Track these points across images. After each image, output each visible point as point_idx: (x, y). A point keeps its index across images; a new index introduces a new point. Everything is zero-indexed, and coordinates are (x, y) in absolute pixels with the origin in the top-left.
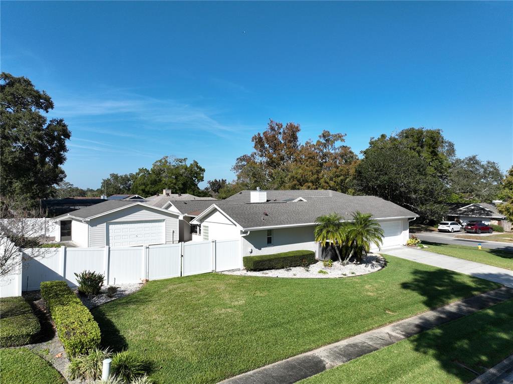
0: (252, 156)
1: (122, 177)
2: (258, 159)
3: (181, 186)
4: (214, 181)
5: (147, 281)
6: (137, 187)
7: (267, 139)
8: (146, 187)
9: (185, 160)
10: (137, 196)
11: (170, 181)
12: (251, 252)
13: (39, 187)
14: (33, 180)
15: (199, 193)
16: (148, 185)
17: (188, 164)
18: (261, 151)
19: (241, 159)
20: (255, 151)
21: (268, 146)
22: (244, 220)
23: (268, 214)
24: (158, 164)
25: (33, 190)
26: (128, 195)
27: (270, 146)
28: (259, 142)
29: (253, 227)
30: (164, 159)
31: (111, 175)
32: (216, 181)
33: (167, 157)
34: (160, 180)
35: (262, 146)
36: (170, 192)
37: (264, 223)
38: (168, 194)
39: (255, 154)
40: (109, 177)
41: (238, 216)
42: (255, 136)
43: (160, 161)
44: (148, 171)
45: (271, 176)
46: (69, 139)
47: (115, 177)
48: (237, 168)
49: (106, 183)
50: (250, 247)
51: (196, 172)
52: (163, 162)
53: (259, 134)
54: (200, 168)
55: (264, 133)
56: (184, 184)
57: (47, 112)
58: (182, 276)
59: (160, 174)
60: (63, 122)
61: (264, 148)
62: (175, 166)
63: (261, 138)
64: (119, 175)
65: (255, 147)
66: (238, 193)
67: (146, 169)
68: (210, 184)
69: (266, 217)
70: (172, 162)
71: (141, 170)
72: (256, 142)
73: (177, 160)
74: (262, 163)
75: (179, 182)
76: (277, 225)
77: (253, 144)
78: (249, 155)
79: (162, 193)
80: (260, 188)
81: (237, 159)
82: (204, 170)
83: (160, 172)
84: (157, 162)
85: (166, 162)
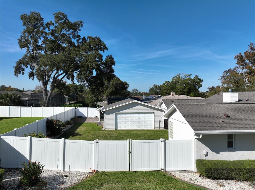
0: (235, 69)
1: (159, 86)
2: (240, 71)
3: (187, 90)
4: (212, 87)
5: (97, 171)
6: (163, 91)
7: (247, 56)
8: (168, 91)
9: (190, 75)
10: (160, 96)
11: (181, 88)
12: (207, 155)
13: (98, 91)
14: (94, 88)
15: (199, 94)
16: (169, 90)
17: (192, 77)
18: (242, 65)
19: (226, 72)
20: (237, 65)
21: (248, 61)
22: (198, 122)
23: (230, 115)
24: (175, 78)
25: (95, 93)
26: (156, 95)
27: (250, 62)
28: (241, 59)
29: (207, 130)
30: (178, 75)
31: (154, 85)
32: (213, 87)
33: (180, 74)
34: (176, 87)
35: (244, 61)
36: (174, 93)
37: (222, 125)
38: (173, 95)
39: (238, 67)
40: (153, 86)
41: (194, 117)
42: (237, 55)
43: (176, 77)
44: (169, 82)
45: (250, 82)
46: (114, 65)
47: (156, 86)
48: (223, 77)
49: (151, 89)
50: (205, 149)
51: (198, 82)
52: (178, 77)
53: (240, 54)
54: (200, 80)
55: (245, 53)
56: (189, 89)
57: (104, 52)
58: (131, 171)
59: (176, 84)
60: (112, 57)
61: (245, 63)
62: (184, 79)
63: (242, 56)
64: (157, 85)
65: (238, 63)
66: (217, 94)
67: (168, 81)
68: (209, 89)
69: (227, 118)
70: (183, 77)
71: (166, 82)
72: (238, 59)
73: (186, 75)
74: (242, 73)
75: (186, 88)
76: (239, 129)
77: (236, 61)
78: (232, 69)
79: (170, 94)
80: (232, 90)
81: (224, 72)
82: (202, 81)
83: (176, 83)
84: (174, 77)
85: (179, 77)
